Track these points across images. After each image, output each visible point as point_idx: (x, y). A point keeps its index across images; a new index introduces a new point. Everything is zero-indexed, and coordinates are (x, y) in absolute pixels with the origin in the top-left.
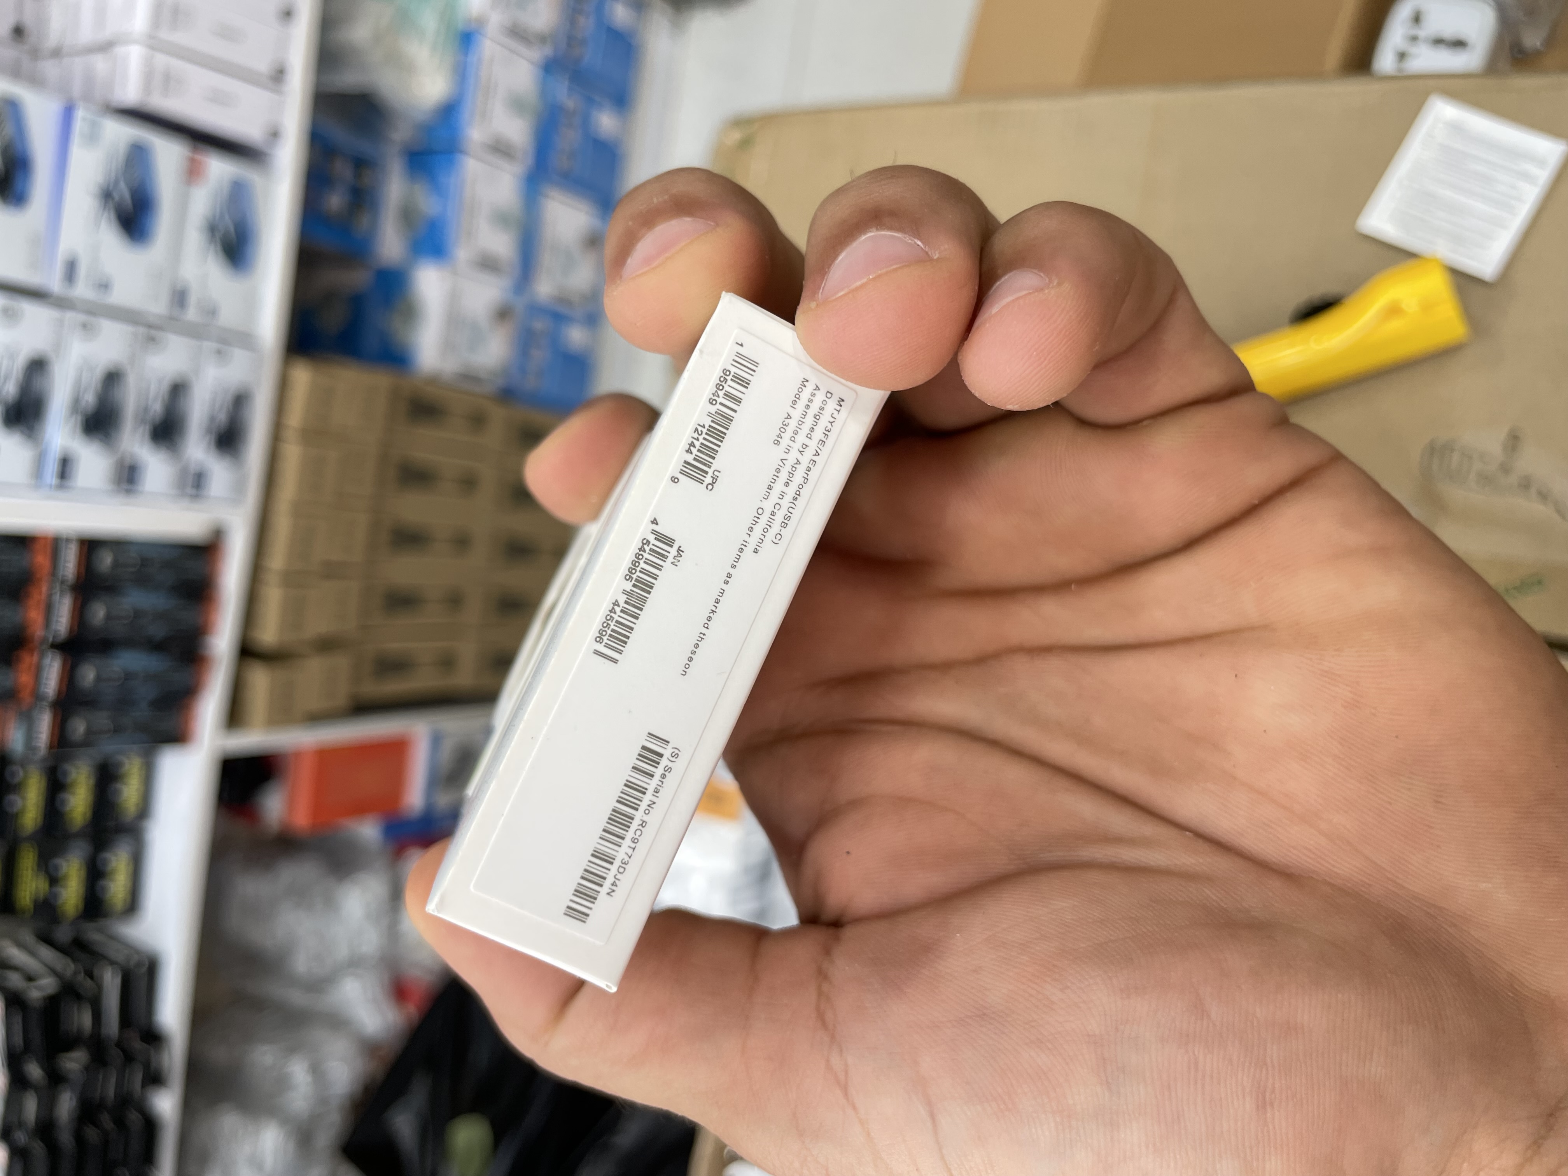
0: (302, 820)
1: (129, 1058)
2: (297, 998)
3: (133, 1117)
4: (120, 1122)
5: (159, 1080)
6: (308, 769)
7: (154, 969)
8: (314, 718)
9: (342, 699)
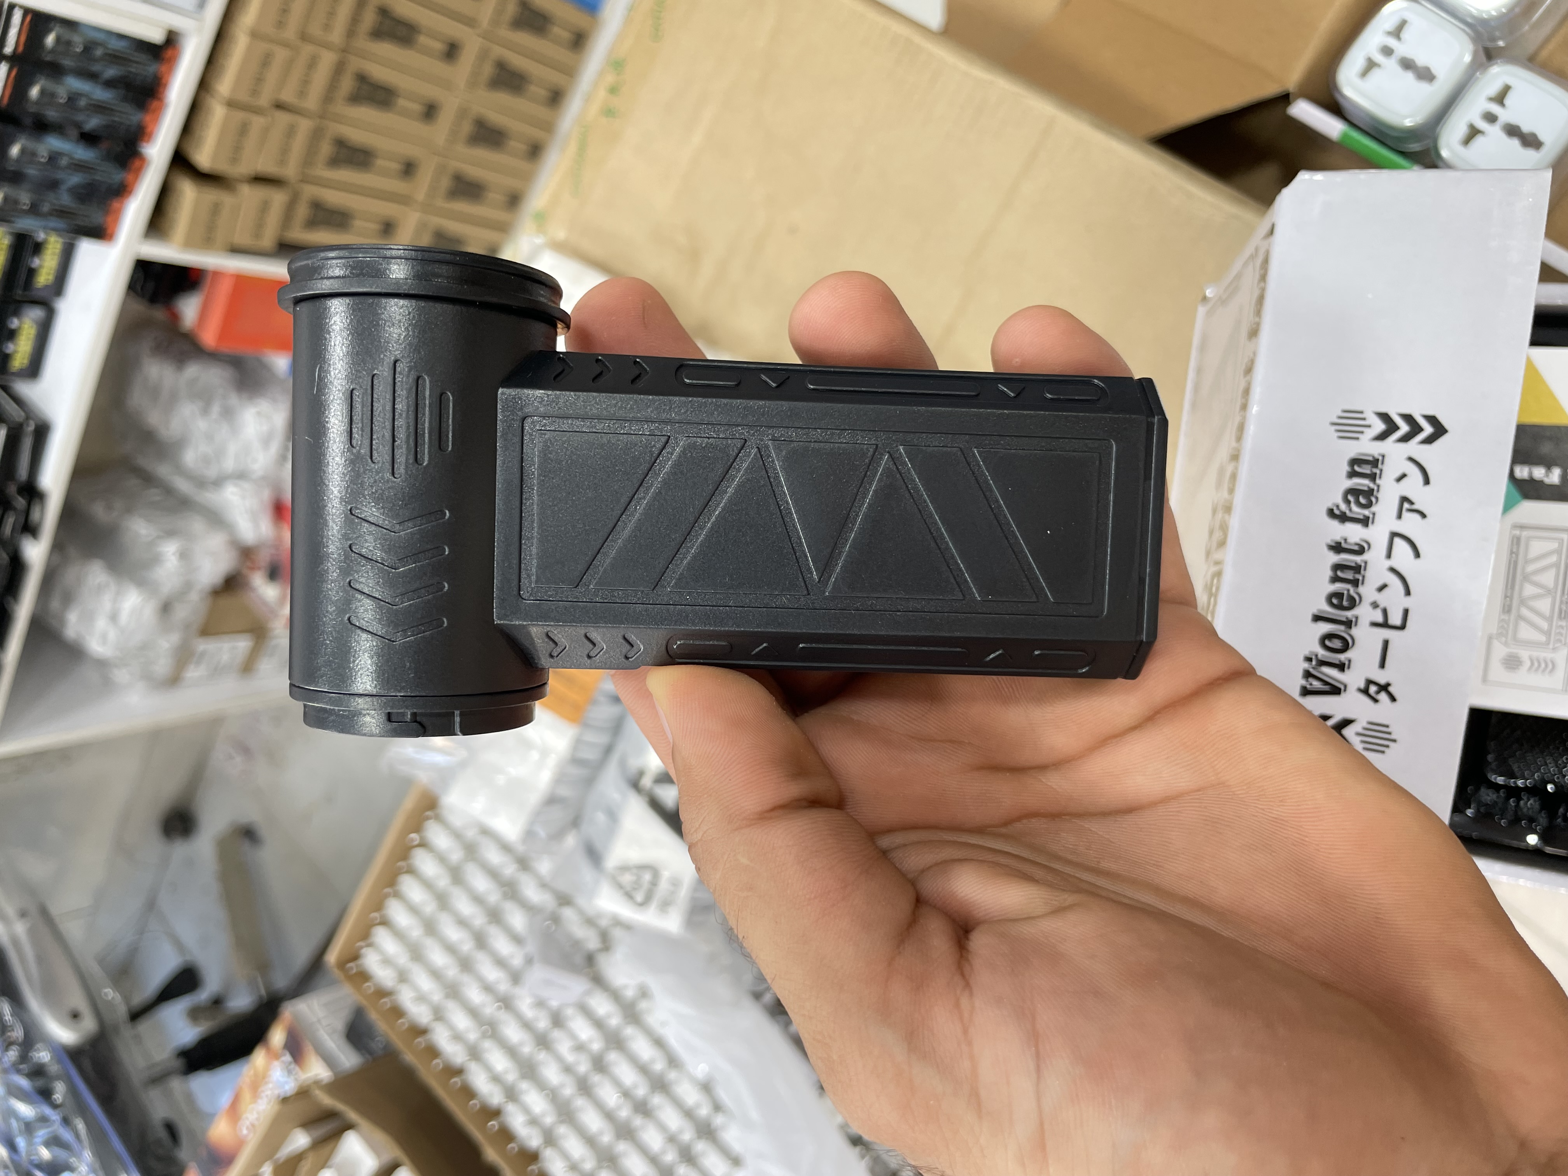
0: (209, 338)
1: (6, 505)
2: (183, 485)
5: (30, 529)
6: (223, 291)
7: (42, 432)
8: (236, 250)
9: (268, 241)
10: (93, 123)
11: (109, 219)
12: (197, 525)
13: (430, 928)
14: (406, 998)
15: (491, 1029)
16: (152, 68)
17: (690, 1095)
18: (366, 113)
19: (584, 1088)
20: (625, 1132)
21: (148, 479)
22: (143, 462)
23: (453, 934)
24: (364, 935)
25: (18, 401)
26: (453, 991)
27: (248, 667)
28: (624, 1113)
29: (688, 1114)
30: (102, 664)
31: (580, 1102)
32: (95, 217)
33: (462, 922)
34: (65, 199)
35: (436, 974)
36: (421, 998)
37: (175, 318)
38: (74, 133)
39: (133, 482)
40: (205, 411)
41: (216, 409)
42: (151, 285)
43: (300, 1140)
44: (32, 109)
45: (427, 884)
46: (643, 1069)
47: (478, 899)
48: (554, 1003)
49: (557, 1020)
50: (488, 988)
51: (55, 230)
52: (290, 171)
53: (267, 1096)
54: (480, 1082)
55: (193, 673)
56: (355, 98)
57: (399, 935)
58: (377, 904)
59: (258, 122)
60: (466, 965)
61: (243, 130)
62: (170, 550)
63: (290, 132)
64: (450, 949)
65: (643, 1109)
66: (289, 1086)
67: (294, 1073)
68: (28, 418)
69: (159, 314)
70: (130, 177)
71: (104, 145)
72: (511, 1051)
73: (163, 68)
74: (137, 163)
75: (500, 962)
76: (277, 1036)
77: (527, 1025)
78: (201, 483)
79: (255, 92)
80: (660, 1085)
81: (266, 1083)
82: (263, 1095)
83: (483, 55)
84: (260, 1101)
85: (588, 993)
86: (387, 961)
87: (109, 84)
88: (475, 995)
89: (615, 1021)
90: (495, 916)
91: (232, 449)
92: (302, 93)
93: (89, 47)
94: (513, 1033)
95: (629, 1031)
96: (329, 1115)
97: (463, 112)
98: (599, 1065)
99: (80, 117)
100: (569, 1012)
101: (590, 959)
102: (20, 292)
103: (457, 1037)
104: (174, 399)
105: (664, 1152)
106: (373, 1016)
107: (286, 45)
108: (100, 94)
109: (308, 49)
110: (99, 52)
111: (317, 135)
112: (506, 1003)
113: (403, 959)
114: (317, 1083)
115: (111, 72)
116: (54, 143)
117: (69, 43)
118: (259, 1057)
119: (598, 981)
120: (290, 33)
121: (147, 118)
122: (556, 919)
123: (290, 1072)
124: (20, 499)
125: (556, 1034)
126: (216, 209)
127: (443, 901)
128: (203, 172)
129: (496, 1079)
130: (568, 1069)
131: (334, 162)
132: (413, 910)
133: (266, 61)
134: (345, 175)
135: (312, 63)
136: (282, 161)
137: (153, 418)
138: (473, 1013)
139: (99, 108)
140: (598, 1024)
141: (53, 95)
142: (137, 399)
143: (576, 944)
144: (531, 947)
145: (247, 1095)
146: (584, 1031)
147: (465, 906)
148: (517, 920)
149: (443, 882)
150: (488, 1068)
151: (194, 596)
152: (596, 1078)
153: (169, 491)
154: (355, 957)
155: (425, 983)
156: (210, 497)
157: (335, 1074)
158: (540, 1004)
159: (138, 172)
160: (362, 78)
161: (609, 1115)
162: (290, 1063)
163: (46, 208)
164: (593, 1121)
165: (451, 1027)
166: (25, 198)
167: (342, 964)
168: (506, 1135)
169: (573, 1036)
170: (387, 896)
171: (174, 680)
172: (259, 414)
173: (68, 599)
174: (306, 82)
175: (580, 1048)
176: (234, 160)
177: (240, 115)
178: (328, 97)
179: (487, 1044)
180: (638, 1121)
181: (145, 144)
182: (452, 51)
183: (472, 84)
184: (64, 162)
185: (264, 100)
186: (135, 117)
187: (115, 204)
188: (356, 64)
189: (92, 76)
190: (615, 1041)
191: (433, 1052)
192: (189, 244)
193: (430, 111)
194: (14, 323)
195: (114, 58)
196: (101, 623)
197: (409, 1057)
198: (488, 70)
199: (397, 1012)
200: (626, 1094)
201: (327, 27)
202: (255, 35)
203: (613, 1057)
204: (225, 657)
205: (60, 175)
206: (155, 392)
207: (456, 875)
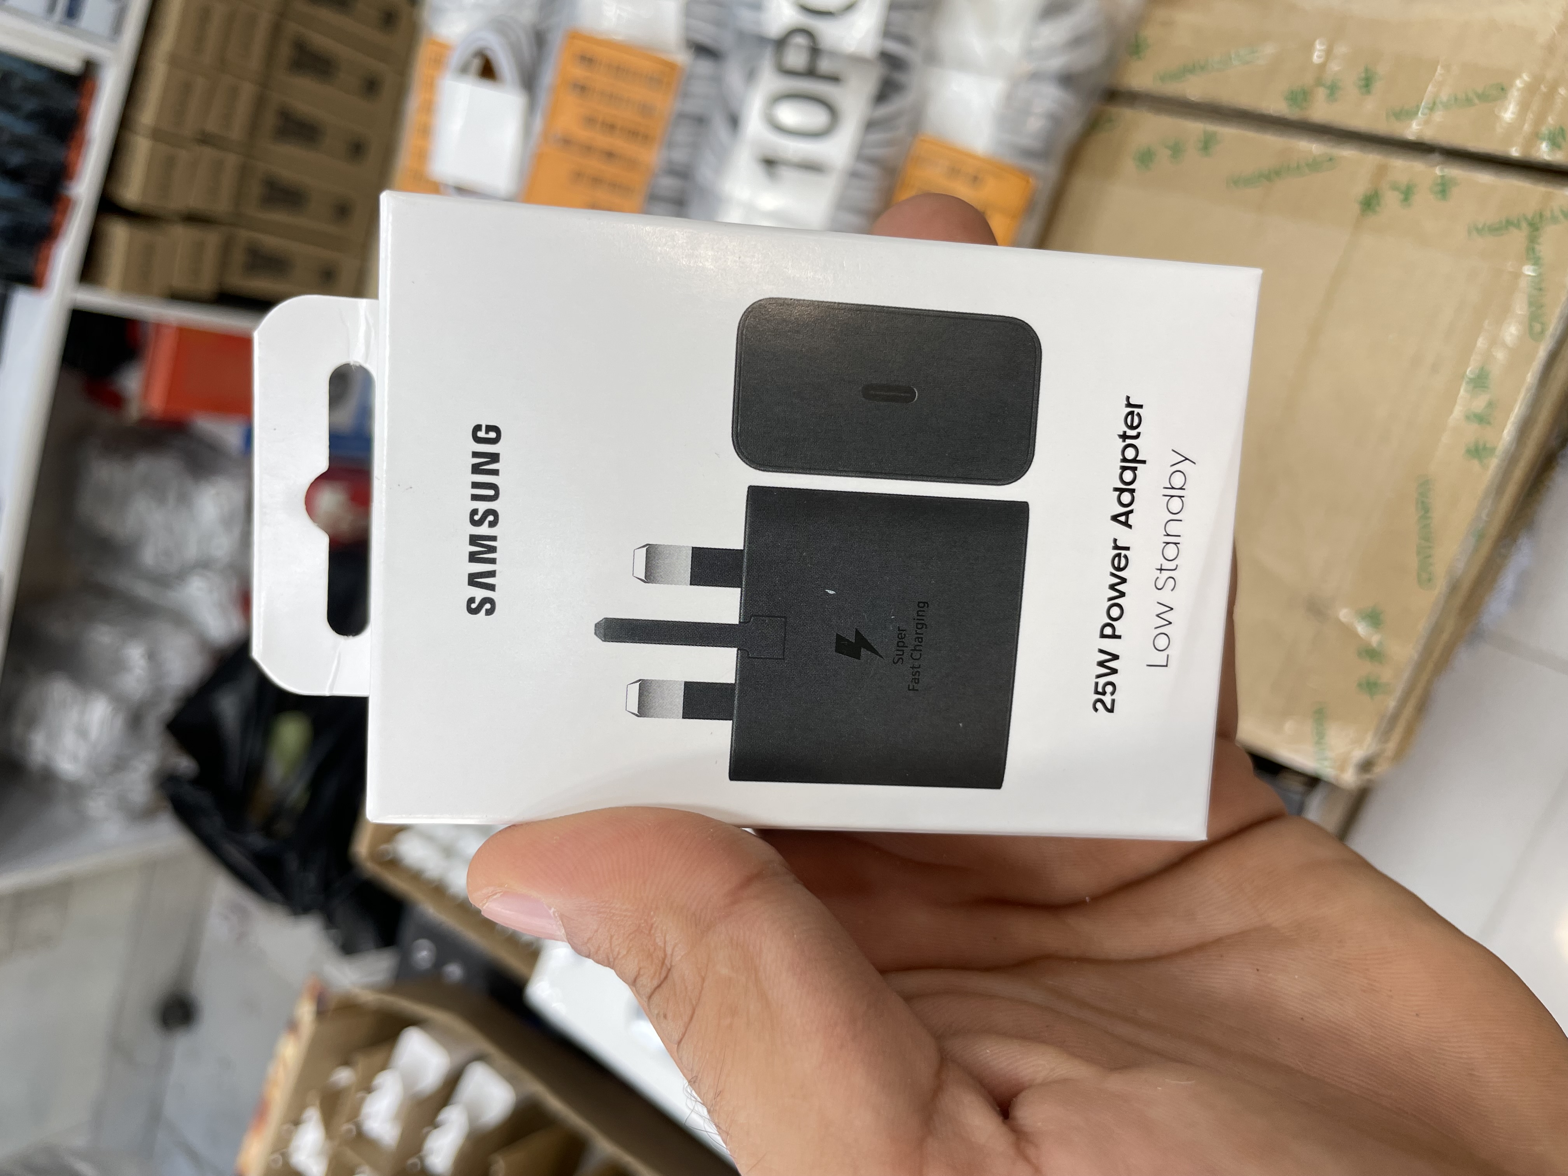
0: (158, 403)
2: (141, 590)
6: (167, 347)
8: (174, 297)
9: (206, 289)
10: (16, 159)
11: (39, 264)
12: (163, 628)
16: (70, 101)
18: (294, 151)
21: (107, 594)
30: (73, 787)
32: (24, 262)
40: (162, 501)
41: (171, 497)
52: (221, 210)
56: (280, 135)
59: (183, 156)
61: (170, 165)
62: (135, 652)
63: (218, 168)
70: (57, 217)
71: (29, 182)
73: (82, 101)
74: (63, 204)
78: (161, 581)
79: (178, 121)
87: (30, 117)
91: (193, 536)
92: (226, 123)
104: (126, 495)
107: (204, 73)
108: (22, 127)
109: (227, 79)
110: (16, 84)
115: (30, 105)
120: (208, 60)
121: (69, 154)
126: (150, 250)
128: (133, 211)
131: (266, 202)
133: (187, 90)
134: (279, 216)
135: (232, 95)
136: (212, 198)
137: (107, 521)
139: (21, 143)
142: (88, 505)
153: (130, 599)
156: (173, 596)
159: (65, 214)
160: (285, 114)
172: (216, 492)
174: (229, 114)
176: (165, 194)
177: (167, 148)
178: (253, 129)
181: (69, 185)
182: (372, 87)
185: (188, 132)
186: (56, 153)
187: (44, 249)
188: (277, 98)
189: (12, 109)
192: (125, 288)
193: (357, 150)
195: (33, 90)
196: (69, 739)
201: (244, 55)
202: (173, 62)
206: (106, 494)
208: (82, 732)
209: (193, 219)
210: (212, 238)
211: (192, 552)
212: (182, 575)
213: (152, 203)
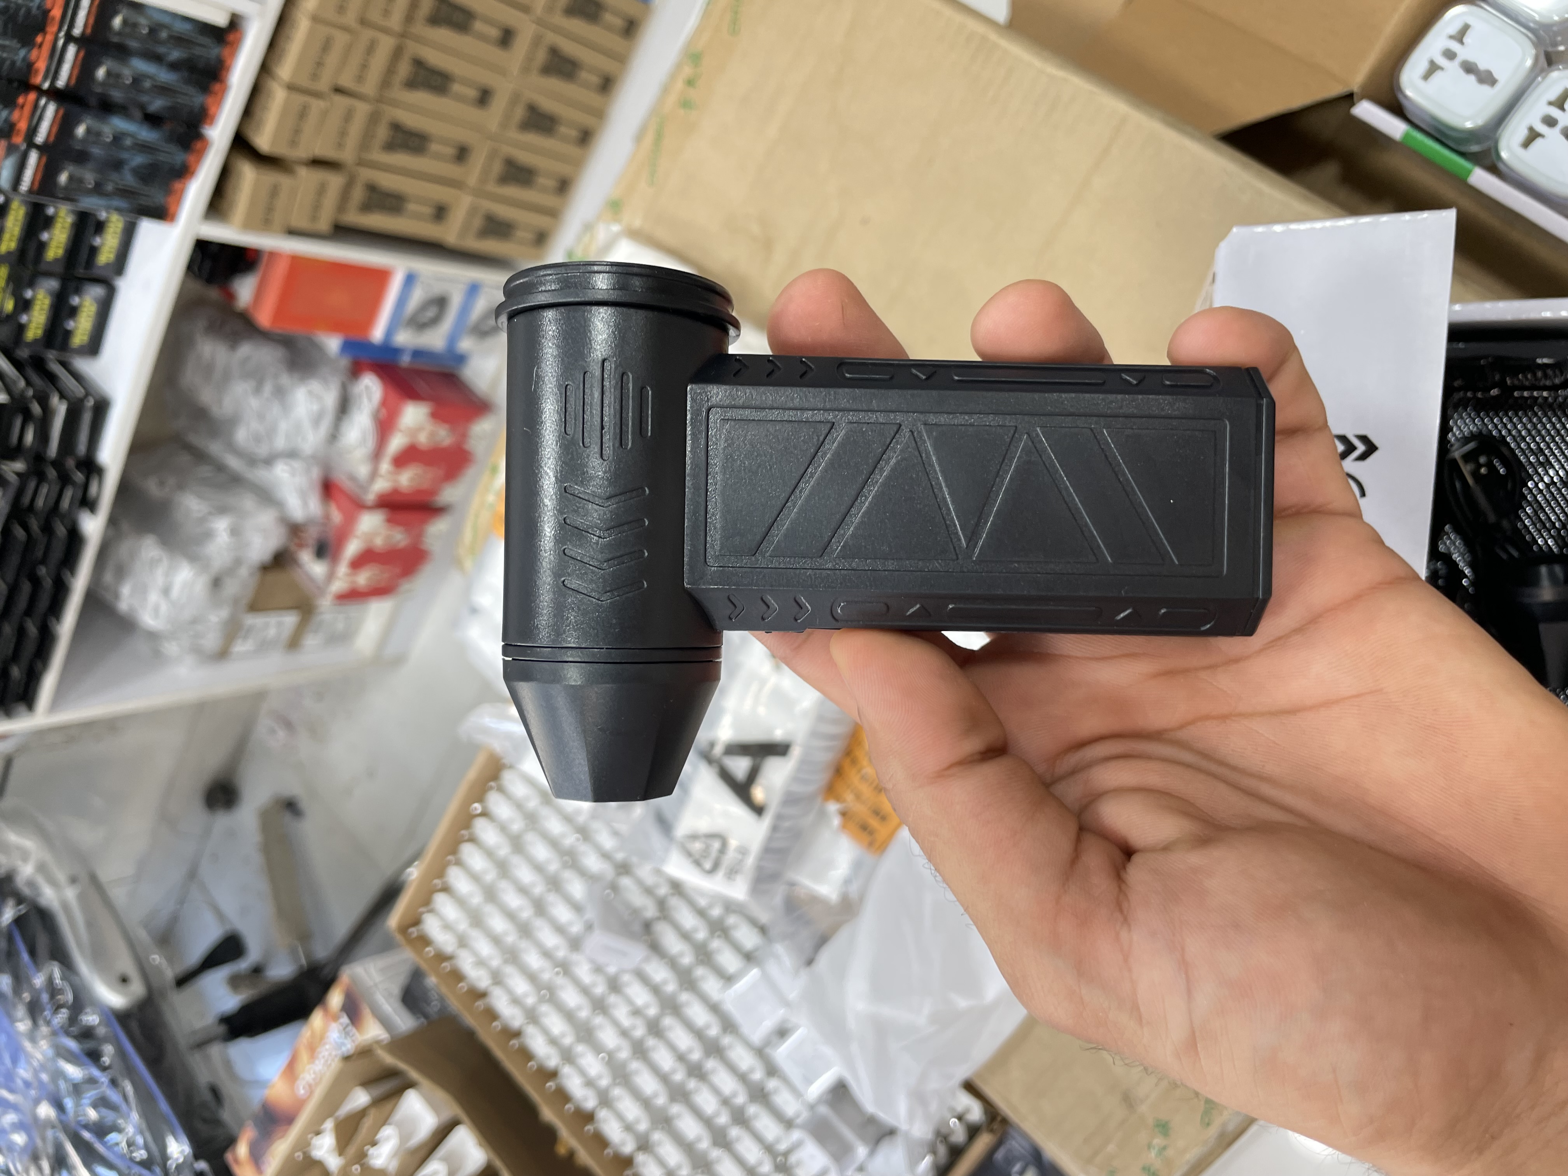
0: (264, 318)
1: (65, 479)
2: (233, 463)
3: (61, 531)
4: (48, 529)
5: (89, 504)
6: (279, 271)
7: (101, 408)
8: (293, 232)
9: (324, 225)
10: (157, 104)
11: (171, 200)
12: (248, 502)
13: (491, 895)
14: (466, 964)
15: (549, 994)
16: (215, 51)
17: (744, 1059)
18: (422, 98)
19: (640, 1051)
20: (679, 1094)
21: (200, 456)
22: (195, 439)
23: (513, 900)
24: (426, 901)
25: (77, 377)
26: (512, 957)
27: (294, 643)
28: (679, 1076)
29: (743, 1078)
30: (153, 636)
31: (635, 1065)
32: (156, 197)
33: (523, 890)
34: (128, 179)
35: (496, 940)
36: (481, 963)
37: (230, 297)
38: (138, 114)
39: (184, 458)
40: (258, 390)
41: (268, 388)
42: (208, 265)
43: (360, 1098)
44: (99, 90)
45: (489, 853)
46: (699, 1034)
47: (538, 868)
48: (612, 970)
49: (614, 985)
50: (547, 954)
51: (118, 210)
52: (347, 155)
53: (324, 1057)
54: (538, 1045)
55: (240, 647)
56: (411, 84)
57: (461, 902)
58: (439, 871)
59: (317, 106)
60: (525, 930)
61: (303, 114)
62: (221, 526)
63: (348, 116)
64: (510, 915)
65: (697, 1072)
66: (349, 1047)
67: (351, 1035)
68: (87, 394)
69: (214, 293)
70: (191, 158)
71: (167, 127)
72: (569, 1015)
73: (226, 52)
74: (198, 145)
75: (560, 929)
76: (335, 998)
77: (585, 991)
78: (252, 461)
79: (315, 76)
80: (714, 1049)
81: (325, 1044)
82: (320, 1056)
83: (537, 41)
84: (317, 1062)
85: (647, 960)
86: (447, 927)
87: (174, 66)
88: (534, 960)
89: (671, 987)
90: (555, 884)
91: (283, 426)
92: (360, 78)
93: (153, 30)
94: (571, 997)
95: (685, 997)
96: (391, 1074)
97: (515, 98)
98: (655, 1029)
99: (145, 98)
100: (626, 978)
101: (648, 926)
102: (81, 271)
103: (516, 1001)
104: (227, 377)
105: (717, 1114)
106: (432, 980)
107: (345, 29)
108: (165, 76)
109: (368, 34)
110: (164, 35)
111: (374, 119)
112: (565, 968)
113: (463, 926)
114: (378, 1042)
115: (175, 55)
116: (119, 123)
117: (135, 25)
118: (317, 1018)
119: (656, 948)
120: (350, 18)
121: (210, 101)
122: (614, 887)
123: (347, 1034)
124: (79, 474)
125: (613, 999)
126: (274, 192)
127: (503, 868)
128: (264, 154)
129: (553, 1041)
130: (624, 1033)
131: (390, 146)
132: (475, 878)
133: (327, 46)
134: (401, 159)
135: (371, 48)
136: (340, 146)
137: (206, 396)
138: (532, 977)
139: (163, 90)
140: (656, 990)
141: (118, 76)
142: (190, 377)
143: (636, 912)
144: (590, 914)
145: (304, 1056)
146: (640, 995)
147: (525, 874)
148: (577, 888)
149: (504, 851)
150: (546, 1032)
151: (244, 572)
152: (651, 1042)
153: (220, 468)
154: (417, 922)
155: (485, 948)
156: (260, 475)
157: (392, 1037)
158: (598, 969)
159: (200, 154)
160: (418, 63)
161: (664, 1078)
162: (347, 1026)
163: (110, 187)
164: (648, 1083)
165: (510, 992)
166: (89, 178)
167: (404, 929)
168: (562, 1096)
169: (629, 1001)
170: (449, 863)
171: (222, 654)
172: (310, 393)
173: (121, 573)
174: (364, 66)
175: (636, 1012)
176: (293, 143)
177: (300, 99)
178: (385, 83)
179: (544, 1008)
180: (692, 1084)
181: (207, 127)
182: (506, 38)
183: (526, 69)
184: (128, 142)
185: (324, 84)
186: (198, 99)
187: (177, 185)
188: (414, 49)
189: (157, 58)
190: (671, 1006)
191: (492, 1015)
192: (248, 225)
193: (484, 97)
194: (75, 300)
195: (179, 40)
196: (154, 597)
197: (470, 1020)
198: (541, 56)
199: (457, 976)
200: (681, 1058)
201: (386, 13)
202: (316, 19)
203: (668, 1021)
204: (272, 632)
205: (125, 155)
206: (208, 370)
207: (517, 844)
208: (166, 591)
209: (317, 163)
210: (335, 181)
211: (280, 443)
212: (269, 461)
213: (281, 150)
